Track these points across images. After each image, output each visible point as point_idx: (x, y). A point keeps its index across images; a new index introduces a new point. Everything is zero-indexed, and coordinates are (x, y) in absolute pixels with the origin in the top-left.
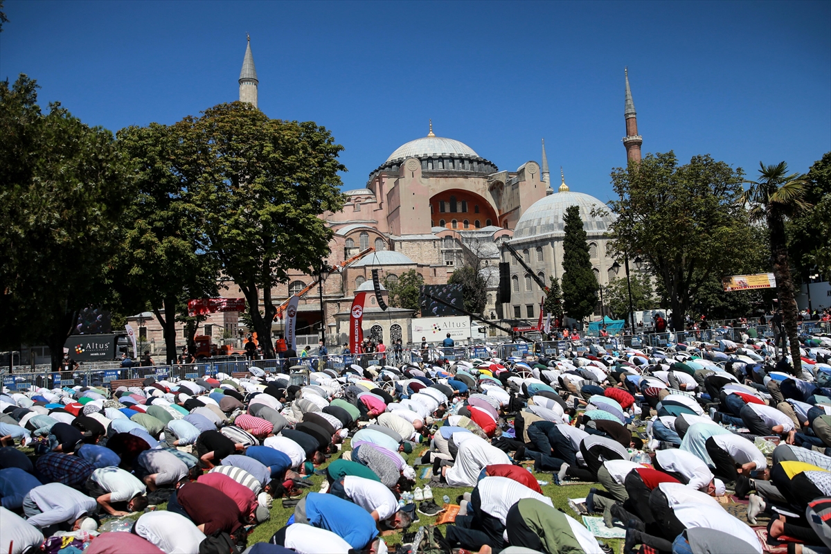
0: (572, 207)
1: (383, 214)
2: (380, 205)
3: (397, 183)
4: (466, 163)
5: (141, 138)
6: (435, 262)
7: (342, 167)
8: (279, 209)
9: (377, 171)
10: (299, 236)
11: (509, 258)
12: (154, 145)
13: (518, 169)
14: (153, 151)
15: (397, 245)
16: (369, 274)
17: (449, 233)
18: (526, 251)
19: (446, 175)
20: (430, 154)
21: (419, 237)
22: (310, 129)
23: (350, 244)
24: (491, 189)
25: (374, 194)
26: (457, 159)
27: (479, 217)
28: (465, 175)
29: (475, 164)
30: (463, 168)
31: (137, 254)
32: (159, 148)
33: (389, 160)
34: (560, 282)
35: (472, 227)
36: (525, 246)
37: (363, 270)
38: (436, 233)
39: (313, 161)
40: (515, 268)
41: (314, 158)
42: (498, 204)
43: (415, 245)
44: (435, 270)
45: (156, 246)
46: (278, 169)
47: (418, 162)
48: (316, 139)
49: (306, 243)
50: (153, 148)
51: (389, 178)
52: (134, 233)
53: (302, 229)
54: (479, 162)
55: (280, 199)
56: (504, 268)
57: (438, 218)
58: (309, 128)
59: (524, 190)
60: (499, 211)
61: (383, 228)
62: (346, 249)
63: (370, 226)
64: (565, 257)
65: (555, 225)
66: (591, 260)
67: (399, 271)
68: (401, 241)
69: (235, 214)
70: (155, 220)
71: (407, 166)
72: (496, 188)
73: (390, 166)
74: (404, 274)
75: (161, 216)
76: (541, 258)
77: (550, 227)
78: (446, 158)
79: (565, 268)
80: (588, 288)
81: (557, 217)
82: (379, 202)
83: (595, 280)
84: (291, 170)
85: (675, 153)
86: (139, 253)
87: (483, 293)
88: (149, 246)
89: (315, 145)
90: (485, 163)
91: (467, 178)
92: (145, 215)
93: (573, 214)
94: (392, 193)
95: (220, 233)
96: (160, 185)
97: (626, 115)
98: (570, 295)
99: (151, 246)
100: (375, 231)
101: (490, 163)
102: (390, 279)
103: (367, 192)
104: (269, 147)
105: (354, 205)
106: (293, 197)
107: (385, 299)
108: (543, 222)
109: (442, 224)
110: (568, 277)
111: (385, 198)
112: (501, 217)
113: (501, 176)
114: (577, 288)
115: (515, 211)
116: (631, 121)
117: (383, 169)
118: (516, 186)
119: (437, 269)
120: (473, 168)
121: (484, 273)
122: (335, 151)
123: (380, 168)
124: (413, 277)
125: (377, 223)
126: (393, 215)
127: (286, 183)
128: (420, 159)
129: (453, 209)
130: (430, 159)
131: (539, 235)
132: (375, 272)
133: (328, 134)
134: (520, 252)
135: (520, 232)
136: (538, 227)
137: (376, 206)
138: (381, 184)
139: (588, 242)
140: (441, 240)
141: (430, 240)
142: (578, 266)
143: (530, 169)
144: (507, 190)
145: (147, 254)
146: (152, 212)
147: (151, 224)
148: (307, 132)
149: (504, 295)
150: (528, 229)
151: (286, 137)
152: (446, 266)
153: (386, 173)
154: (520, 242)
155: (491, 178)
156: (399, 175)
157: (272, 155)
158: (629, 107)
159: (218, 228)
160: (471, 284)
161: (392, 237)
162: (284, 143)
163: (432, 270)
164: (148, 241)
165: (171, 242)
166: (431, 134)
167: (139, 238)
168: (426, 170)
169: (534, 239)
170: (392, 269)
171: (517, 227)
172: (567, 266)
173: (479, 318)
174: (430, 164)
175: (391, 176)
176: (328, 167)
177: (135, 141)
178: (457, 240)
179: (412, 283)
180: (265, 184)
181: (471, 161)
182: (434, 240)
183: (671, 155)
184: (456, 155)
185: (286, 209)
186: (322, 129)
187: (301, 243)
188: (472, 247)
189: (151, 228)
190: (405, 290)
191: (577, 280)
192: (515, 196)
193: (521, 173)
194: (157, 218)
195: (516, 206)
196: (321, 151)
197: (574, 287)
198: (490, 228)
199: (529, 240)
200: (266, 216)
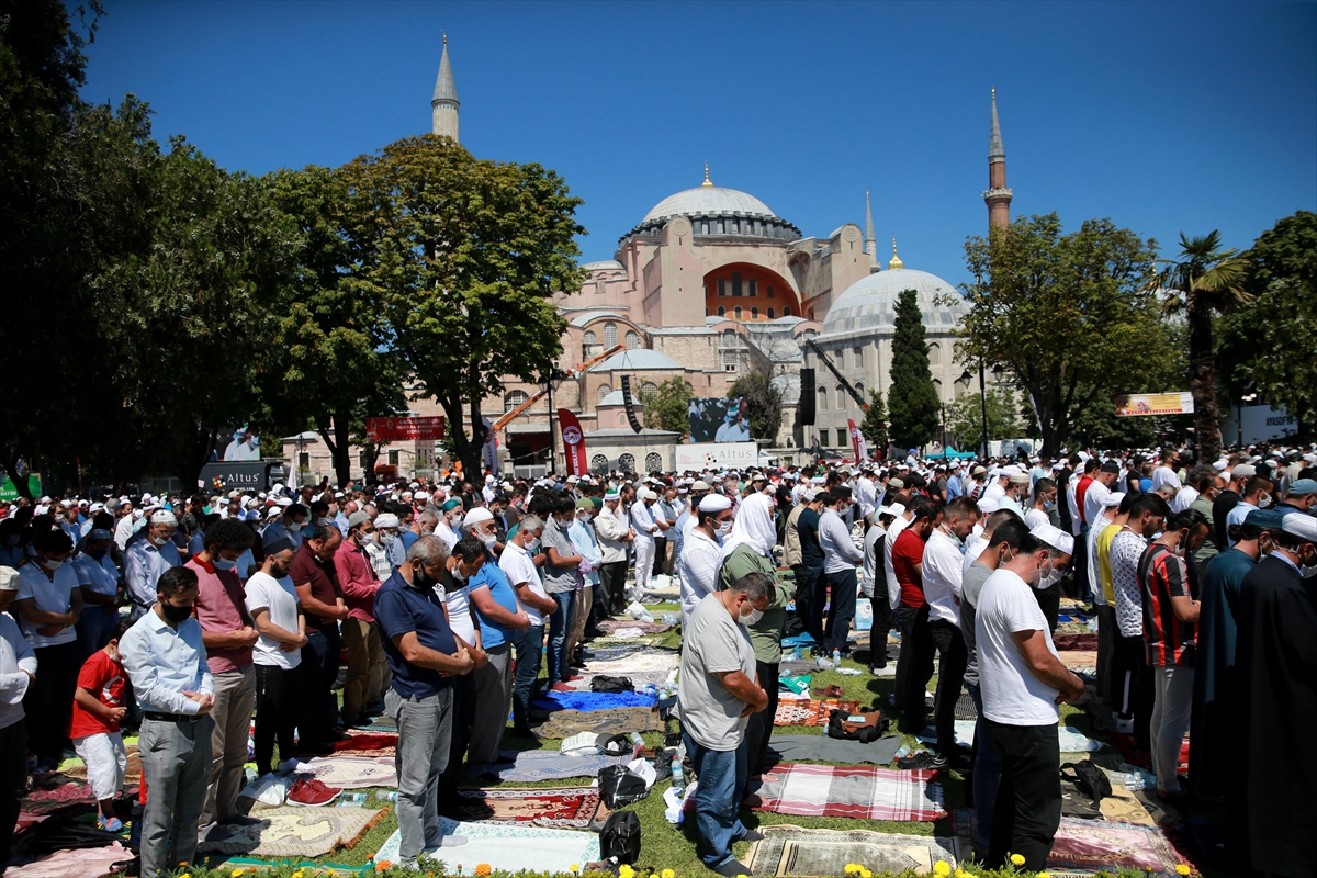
0: (906, 292)
1: (637, 297)
2: (634, 284)
3: (657, 253)
4: (757, 224)
5: (295, 186)
6: (708, 366)
7: (580, 230)
8: (492, 288)
9: (629, 235)
10: (519, 327)
11: (814, 362)
12: (315, 196)
13: (832, 236)
14: (312, 204)
15: (656, 341)
16: (618, 383)
17: (730, 326)
18: (839, 353)
19: (727, 242)
20: (705, 212)
21: (687, 331)
22: (535, 174)
23: (589, 339)
24: (792, 263)
25: (626, 268)
26: (743, 219)
27: (775, 304)
28: (755, 243)
29: (770, 227)
30: (753, 232)
31: (295, 351)
32: (320, 200)
33: (647, 220)
34: (885, 398)
35: (763, 318)
36: (838, 346)
37: (608, 376)
38: (712, 325)
39: (539, 220)
40: (823, 377)
41: (540, 216)
42: (801, 285)
43: (682, 341)
44: (709, 377)
45: (322, 342)
46: (490, 233)
47: (688, 223)
48: (543, 188)
49: (530, 339)
50: (311, 200)
51: (646, 245)
52: (290, 321)
53: (523, 318)
54: (775, 225)
55: (493, 274)
56: (807, 376)
57: (715, 305)
58: (532, 173)
59: (839, 265)
60: (803, 295)
61: (637, 317)
62: (584, 346)
63: (619, 314)
64: (895, 362)
65: (882, 316)
66: (930, 367)
67: (659, 378)
68: (662, 336)
69: (430, 296)
70: (318, 304)
71: (672, 228)
72: (799, 262)
73: (648, 229)
74: (666, 383)
75: (327, 299)
76: (860, 364)
77: (875, 319)
78: (729, 218)
79: (893, 378)
80: (925, 406)
81: (884, 305)
82: (632, 280)
83: (935, 395)
84: (509, 233)
85: (1059, 216)
86: (297, 350)
87: (777, 410)
88: (310, 340)
89: (541, 197)
90: (784, 225)
91: (757, 246)
92: (303, 297)
93: (907, 302)
94: (650, 268)
95: (409, 322)
96: (324, 254)
97: (991, 158)
98: (900, 416)
99: (313, 340)
100: (625, 321)
101: (790, 226)
102: (647, 390)
103: (615, 265)
104: (477, 200)
105: (596, 284)
106: (512, 273)
107: (639, 417)
108: (864, 312)
109: (721, 313)
110: (898, 391)
111: (640, 274)
112: (805, 304)
113: (806, 245)
114: (910, 406)
115: (825, 296)
116: (997, 168)
117: (638, 232)
118: (828, 260)
119: (713, 376)
120: (766, 233)
121: (778, 382)
122: (571, 206)
123: (634, 232)
124: (679, 387)
125: (628, 310)
126: (652, 299)
127: (501, 252)
128: (692, 219)
129: (737, 291)
130: (705, 219)
131: (858, 330)
132: (625, 379)
133: (560, 182)
134: (830, 354)
135: (831, 326)
136: (858, 319)
137: (627, 286)
138: (635, 254)
139: (928, 341)
140: (719, 335)
141: (704, 335)
142: (912, 375)
143: (848, 234)
144: (815, 265)
145: (308, 351)
146: (313, 293)
147: (312, 309)
148: (530, 179)
149: (806, 414)
150: (843, 322)
151: (501, 186)
152: (725, 373)
153: (641, 239)
154: (831, 340)
155: (792, 247)
156: (660, 242)
157: (480, 212)
158: (996, 146)
159: (406, 316)
160: (760, 398)
161: (650, 330)
162: (498, 195)
163: (705, 377)
164: (309, 334)
165: (341, 335)
166: (707, 183)
167: (297, 329)
168: (699, 235)
169: (850, 337)
170: (649, 375)
171: (827, 319)
172: (897, 375)
173: (771, 446)
174: (705, 227)
175: (649, 242)
176: (560, 229)
177: (286, 190)
178: (741, 335)
179: (677, 395)
180: (471, 253)
181: (764, 222)
182: (709, 335)
183: (1052, 218)
184: (743, 214)
185: (502, 289)
186: (552, 175)
187: (522, 338)
188: (763, 346)
189: (312, 315)
190: (667, 405)
191: (910, 395)
192: (826, 275)
193: (835, 241)
194: (321, 301)
195: (826, 289)
196: (550, 206)
197: (905, 405)
198: (789, 319)
199: (844, 338)
200: (474, 299)
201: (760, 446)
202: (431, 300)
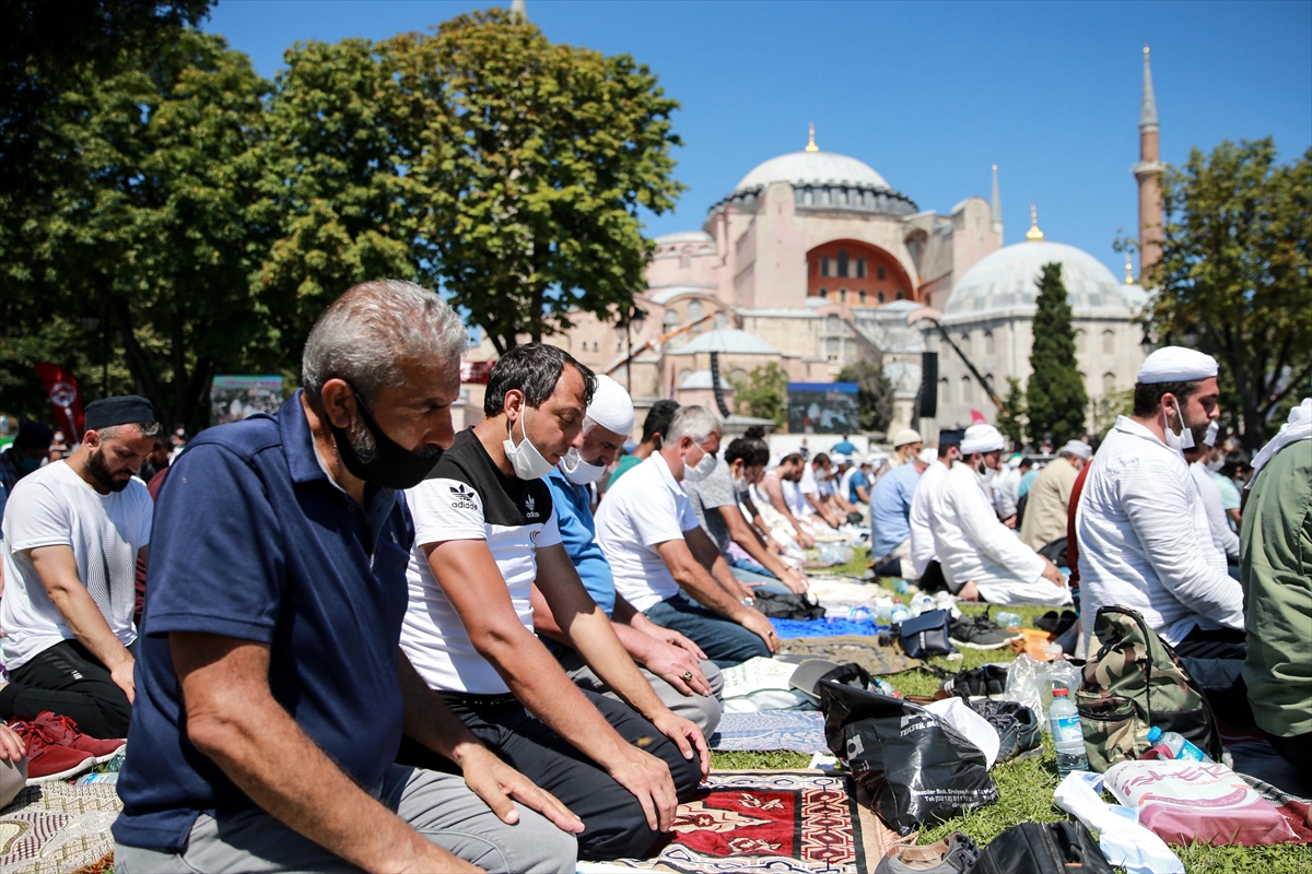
0: (1051, 266)
1: (727, 273)
2: (724, 259)
3: (752, 223)
4: (868, 195)
5: (326, 58)
6: (808, 354)
7: (675, 140)
8: (566, 194)
9: (719, 204)
10: (597, 246)
11: (936, 345)
12: (350, 71)
13: (955, 209)
14: (344, 81)
15: (748, 323)
16: (705, 360)
17: (835, 309)
18: (966, 336)
19: (834, 213)
20: (809, 179)
21: (784, 312)
22: (624, 67)
23: (670, 318)
24: (908, 241)
25: (714, 239)
26: (852, 188)
27: (886, 286)
28: (866, 216)
29: (882, 199)
30: (863, 203)
31: (312, 258)
32: (357, 76)
33: (742, 186)
34: (1023, 386)
35: (871, 300)
36: (965, 328)
37: (690, 359)
38: (813, 308)
39: (624, 120)
40: (948, 365)
41: (627, 114)
42: (918, 266)
43: (778, 324)
44: (808, 368)
45: (346, 249)
46: (566, 128)
47: (789, 191)
48: (632, 84)
49: (608, 261)
50: (346, 76)
51: (739, 214)
52: (309, 221)
53: (601, 235)
54: (889, 196)
55: (565, 177)
56: (930, 361)
57: (818, 283)
58: (622, 67)
59: (962, 244)
60: (919, 277)
61: (726, 295)
62: (665, 326)
63: (706, 292)
64: (1035, 347)
65: (1018, 296)
66: (1077, 356)
67: (749, 364)
68: (755, 318)
69: (484, 199)
70: (346, 204)
71: (770, 198)
72: (916, 239)
73: (742, 196)
74: (759, 368)
75: (357, 198)
76: (991, 350)
77: (1008, 298)
78: (836, 187)
79: (1034, 366)
80: (1070, 400)
81: (1021, 283)
82: (722, 252)
83: (1081, 387)
84: (585, 129)
85: (1275, 141)
86: (315, 257)
87: (891, 400)
88: (331, 246)
89: (631, 93)
90: (899, 197)
91: (867, 220)
92: (327, 193)
93: (1051, 280)
94: (744, 237)
95: (457, 231)
96: (358, 142)
97: (1142, 127)
98: (1040, 410)
99: (335, 246)
100: (713, 299)
101: (906, 199)
102: (736, 377)
103: (702, 237)
104: (549, 84)
105: (680, 258)
106: (590, 177)
107: (729, 402)
108: (997, 291)
109: (823, 294)
110: (1040, 382)
111: (732, 248)
112: (921, 289)
113: (924, 220)
114: (1052, 399)
115: (945, 279)
116: (1150, 140)
117: (731, 200)
118: (950, 236)
119: (813, 367)
120: (878, 205)
121: (892, 371)
122: (665, 110)
123: (726, 200)
124: (773, 373)
125: (716, 287)
126: (745, 273)
127: (576, 149)
128: (795, 188)
129: (843, 271)
130: (808, 188)
131: (989, 311)
132: (714, 355)
133: (652, 82)
134: (955, 337)
135: (958, 305)
136: (989, 299)
137: (716, 261)
138: (727, 224)
139: (1075, 325)
140: (821, 318)
141: (803, 318)
142: (1056, 362)
143: (974, 209)
144: (934, 244)
145: (329, 259)
146: (341, 189)
147: (337, 209)
148: (618, 73)
149: (926, 406)
150: (971, 301)
151: (582, 70)
152: (825, 362)
153: (735, 206)
154: (957, 322)
155: (908, 222)
156: (754, 211)
157: (553, 100)
158: (1148, 113)
159: (454, 224)
160: (873, 387)
161: (741, 311)
162: (577, 82)
163: (803, 367)
164: (330, 237)
165: (370, 240)
166: (812, 147)
167: (316, 231)
168: (801, 205)
169: (979, 319)
170: (739, 360)
171: (952, 299)
172: (1037, 363)
173: (882, 442)
174: (808, 196)
175: (743, 210)
176: (653, 133)
177: (315, 63)
178: (847, 321)
179: (771, 383)
180: (539, 151)
181: (876, 193)
182: (810, 319)
183: (1267, 144)
184: (852, 183)
185: (577, 197)
186: (645, 71)
187: (600, 260)
188: (872, 333)
189: (336, 216)
190: (760, 395)
191: (1053, 386)
192: (947, 255)
193: (958, 217)
194: (350, 200)
195: (945, 270)
196: (640, 105)
197: (1046, 399)
198: (902, 304)
199: (972, 320)
200: (542, 204)
201: (871, 441)
202: (487, 204)
